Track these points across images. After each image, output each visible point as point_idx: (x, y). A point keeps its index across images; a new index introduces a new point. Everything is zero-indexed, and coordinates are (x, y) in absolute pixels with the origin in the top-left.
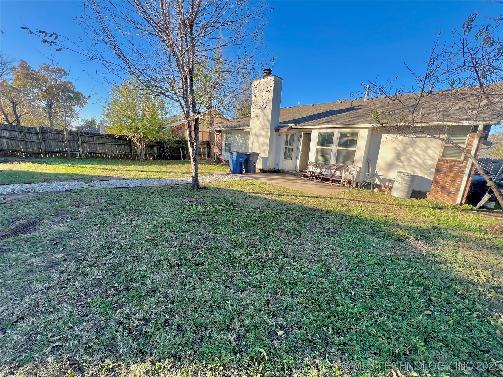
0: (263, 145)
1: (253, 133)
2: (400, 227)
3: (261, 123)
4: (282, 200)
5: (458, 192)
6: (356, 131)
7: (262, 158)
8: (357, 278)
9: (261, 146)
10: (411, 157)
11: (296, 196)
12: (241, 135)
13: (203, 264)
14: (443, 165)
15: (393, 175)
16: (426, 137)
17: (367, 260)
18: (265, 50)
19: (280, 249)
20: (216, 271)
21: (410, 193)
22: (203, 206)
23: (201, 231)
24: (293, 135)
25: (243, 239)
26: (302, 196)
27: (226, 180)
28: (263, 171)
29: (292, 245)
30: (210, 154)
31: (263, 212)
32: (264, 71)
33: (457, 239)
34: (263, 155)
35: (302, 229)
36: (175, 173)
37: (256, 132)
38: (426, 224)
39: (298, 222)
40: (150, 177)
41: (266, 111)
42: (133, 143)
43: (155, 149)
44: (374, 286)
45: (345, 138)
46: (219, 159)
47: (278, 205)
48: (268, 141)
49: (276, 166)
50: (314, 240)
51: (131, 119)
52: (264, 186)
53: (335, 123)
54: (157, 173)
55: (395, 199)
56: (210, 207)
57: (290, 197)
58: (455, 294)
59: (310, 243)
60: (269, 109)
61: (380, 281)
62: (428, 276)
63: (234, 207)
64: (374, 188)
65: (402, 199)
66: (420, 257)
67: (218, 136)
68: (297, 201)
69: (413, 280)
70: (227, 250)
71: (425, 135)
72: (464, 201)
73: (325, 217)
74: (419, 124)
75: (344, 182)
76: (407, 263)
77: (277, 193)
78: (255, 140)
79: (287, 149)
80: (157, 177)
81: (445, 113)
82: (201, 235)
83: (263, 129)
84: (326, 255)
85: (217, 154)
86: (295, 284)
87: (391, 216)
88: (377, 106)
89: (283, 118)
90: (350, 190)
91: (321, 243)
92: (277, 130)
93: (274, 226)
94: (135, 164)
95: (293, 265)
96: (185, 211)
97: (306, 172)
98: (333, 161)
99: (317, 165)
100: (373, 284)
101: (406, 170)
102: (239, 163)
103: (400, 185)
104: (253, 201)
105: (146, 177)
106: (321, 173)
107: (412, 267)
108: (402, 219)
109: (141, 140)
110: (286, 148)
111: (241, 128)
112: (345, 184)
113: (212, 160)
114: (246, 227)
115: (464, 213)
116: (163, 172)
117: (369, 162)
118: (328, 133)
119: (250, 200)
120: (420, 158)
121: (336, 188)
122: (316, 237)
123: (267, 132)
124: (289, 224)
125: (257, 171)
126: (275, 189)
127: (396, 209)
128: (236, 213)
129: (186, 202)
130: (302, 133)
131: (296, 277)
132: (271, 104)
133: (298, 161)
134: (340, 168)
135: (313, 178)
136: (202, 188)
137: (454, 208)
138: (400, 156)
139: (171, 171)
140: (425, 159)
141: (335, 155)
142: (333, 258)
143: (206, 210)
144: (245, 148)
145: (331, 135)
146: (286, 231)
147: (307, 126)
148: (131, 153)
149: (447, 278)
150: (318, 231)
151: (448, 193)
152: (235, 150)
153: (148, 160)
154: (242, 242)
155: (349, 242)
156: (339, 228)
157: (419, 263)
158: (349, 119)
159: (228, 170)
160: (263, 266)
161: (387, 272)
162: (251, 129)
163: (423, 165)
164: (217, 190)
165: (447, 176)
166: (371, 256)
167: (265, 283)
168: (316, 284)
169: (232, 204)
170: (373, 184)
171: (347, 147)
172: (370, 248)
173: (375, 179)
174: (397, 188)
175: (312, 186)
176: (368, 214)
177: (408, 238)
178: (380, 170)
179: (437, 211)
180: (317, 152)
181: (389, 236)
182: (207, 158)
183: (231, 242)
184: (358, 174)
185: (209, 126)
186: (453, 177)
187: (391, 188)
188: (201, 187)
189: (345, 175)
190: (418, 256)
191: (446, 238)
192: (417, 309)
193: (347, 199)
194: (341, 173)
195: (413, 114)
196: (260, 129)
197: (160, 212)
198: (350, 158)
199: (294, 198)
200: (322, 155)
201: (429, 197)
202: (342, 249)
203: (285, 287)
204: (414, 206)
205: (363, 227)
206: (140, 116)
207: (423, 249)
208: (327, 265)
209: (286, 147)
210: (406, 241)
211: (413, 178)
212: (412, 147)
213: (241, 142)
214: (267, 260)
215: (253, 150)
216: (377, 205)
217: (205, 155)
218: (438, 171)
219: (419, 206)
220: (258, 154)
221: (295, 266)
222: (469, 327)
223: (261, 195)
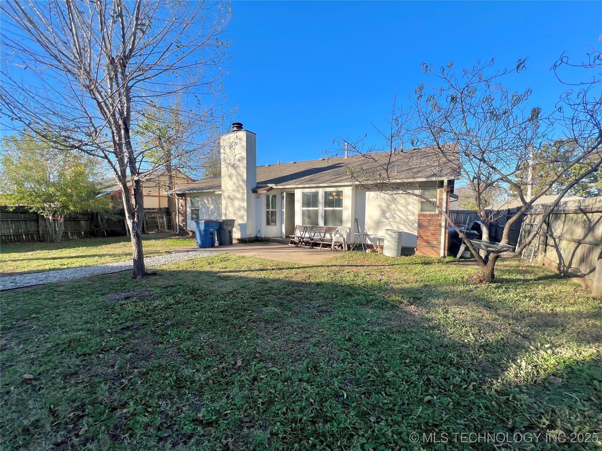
0: (239, 210)
1: (226, 196)
2: (393, 291)
3: (234, 183)
4: (263, 277)
5: (440, 245)
6: (340, 189)
7: (239, 225)
8: (350, 370)
9: (237, 211)
10: (395, 213)
11: (281, 269)
12: (211, 198)
13: (124, 405)
14: (423, 220)
15: (381, 233)
16: (402, 193)
17: (361, 342)
18: (227, 101)
19: (255, 349)
20: (148, 412)
21: (400, 250)
22: (147, 301)
23: (135, 345)
24: (274, 196)
25: (203, 344)
26: (287, 269)
27: (190, 259)
28: (242, 241)
29: (271, 339)
30: (170, 225)
31: (237, 297)
32: (233, 124)
33: (446, 295)
34: (240, 222)
35: (286, 312)
36: (111, 255)
37: (230, 194)
38: (417, 283)
39: (281, 305)
40: (66, 267)
41: (240, 170)
42: (43, 216)
43: (83, 223)
44: (369, 377)
45: (331, 198)
46: (184, 230)
47: (258, 285)
48: (245, 205)
49: (258, 233)
50: (301, 326)
51: (38, 182)
52: (243, 261)
53: (318, 182)
54: (80, 259)
55: (387, 259)
56: (157, 303)
57: (273, 272)
58: (451, 364)
59: (296, 331)
60: (244, 167)
61: (375, 369)
62: (424, 348)
63: (197, 295)
64: (366, 249)
65: (393, 258)
66: (414, 324)
67: (181, 201)
68: (281, 275)
69: (410, 357)
70: (174, 369)
71: (401, 192)
72: (446, 252)
73: (314, 292)
74: (394, 181)
75: (336, 245)
76: (403, 335)
77: (258, 268)
78: (229, 204)
79: (270, 212)
80: (77, 264)
81: (415, 170)
82: (133, 352)
83: (238, 191)
84: (314, 345)
85: (182, 225)
86: (271, 402)
87: (385, 279)
88: (357, 163)
89: (261, 178)
90: (342, 254)
91: (309, 328)
92: (254, 191)
93: (251, 315)
94: (42, 249)
95: (271, 371)
96: (113, 315)
97: (294, 238)
98: (321, 223)
99: (305, 229)
100: (369, 375)
101: (393, 227)
102: (209, 234)
103: (390, 244)
104: (225, 282)
105: (58, 266)
106: (310, 238)
107: (408, 340)
108: (395, 281)
109: (55, 212)
110: (268, 212)
111: (211, 190)
112: (337, 247)
113: (173, 233)
114: (210, 323)
115: (448, 266)
116: (90, 256)
117: (357, 222)
118: (313, 193)
119: (220, 283)
120: (403, 214)
121: (328, 253)
122: (303, 321)
123: (243, 193)
124: (271, 309)
125: (234, 242)
126: (256, 262)
127: (388, 270)
128: (197, 305)
129: (118, 300)
130: (285, 193)
131: (273, 391)
132: (245, 162)
133: (284, 226)
134: (329, 230)
135: (302, 244)
136: (150, 275)
137: (440, 261)
138: (385, 213)
139: (105, 253)
140: (407, 215)
141: (322, 216)
142: (323, 347)
143: (150, 307)
144: (217, 214)
145: (316, 195)
146: (266, 320)
147: (289, 186)
148: (38, 231)
149: (441, 346)
150: (306, 312)
151: (433, 247)
152: (204, 217)
153: (69, 240)
154: (200, 350)
155: (342, 321)
156: (330, 303)
157: (414, 332)
158: (332, 177)
159: (194, 243)
160: (227, 384)
161: (383, 353)
162: (223, 191)
163: (407, 221)
164: (173, 274)
165: (428, 230)
166: (366, 334)
167: (226, 412)
168: (299, 394)
169: (193, 292)
170: (364, 245)
171: (333, 207)
172: (364, 324)
173: (366, 239)
174: (387, 246)
175: (301, 253)
176: (362, 280)
177: (401, 303)
178: (369, 229)
179: (425, 267)
180: (303, 214)
181: (383, 305)
182: (167, 231)
183: (182, 354)
184: (349, 235)
185: (168, 189)
186: (434, 230)
187: (382, 247)
188: (149, 272)
189: (335, 238)
190: (413, 324)
191: (436, 296)
192: (416, 397)
193: (339, 266)
194: (331, 236)
195: (387, 171)
196: (233, 191)
197: (66, 325)
198: (338, 218)
199: (279, 271)
200: (309, 217)
201: (417, 253)
202: (333, 332)
203: (255, 412)
204: (405, 264)
205: (356, 297)
206: (53, 178)
207: (416, 314)
208: (315, 360)
209: (268, 210)
210: (400, 307)
211: (401, 235)
212: (394, 203)
213: (212, 207)
214: (234, 371)
215: (227, 216)
216: (370, 268)
217: (163, 227)
218: (420, 226)
219: (409, 264)
220: (233, 221)
221: (273, 371)
222: (469, 406)
223: (237, 274)
